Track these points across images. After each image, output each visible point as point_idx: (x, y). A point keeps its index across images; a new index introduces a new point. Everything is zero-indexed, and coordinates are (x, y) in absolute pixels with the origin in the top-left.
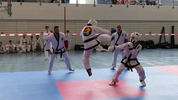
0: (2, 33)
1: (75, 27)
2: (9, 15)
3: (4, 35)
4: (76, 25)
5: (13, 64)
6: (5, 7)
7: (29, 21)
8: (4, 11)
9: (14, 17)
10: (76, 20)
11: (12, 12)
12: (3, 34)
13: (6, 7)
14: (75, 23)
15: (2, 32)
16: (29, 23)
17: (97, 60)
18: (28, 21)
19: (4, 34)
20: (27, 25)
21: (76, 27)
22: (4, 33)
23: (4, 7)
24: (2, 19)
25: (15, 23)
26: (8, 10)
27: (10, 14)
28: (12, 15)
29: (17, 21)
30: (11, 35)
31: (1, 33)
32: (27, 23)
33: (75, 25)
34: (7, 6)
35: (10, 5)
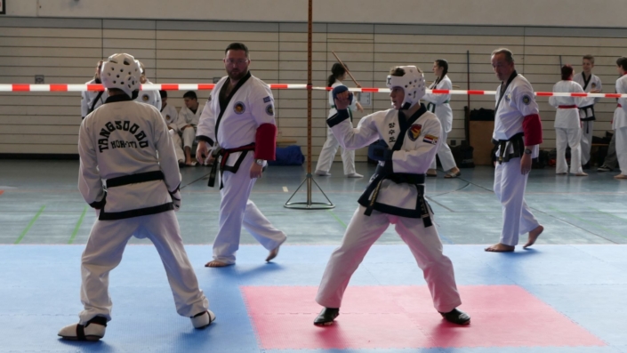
0: (39, 80)
1: (370, 57)
3: (45, 87)
4: (379, 48)
5: (79, 216)
7: (159, 23)
9: (90, 5)
10: (374, 24)
12: (44, 83)
14: (371, 36)
15: (40, 72)
16: (161, 35)
17: (452, 211)
18: (152, 25)
19: (47, 83)
20: (152, 44)
21: (378, 57)
22: (46, 79)
24: (41, 14)
25: (98, 33)
29: (106, 24)
30: (72, 87)
31: (33, 79)
32: (150, 34)
33: (370, 48)
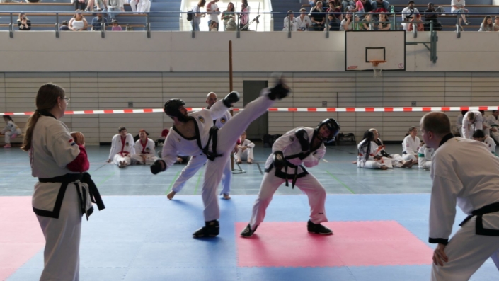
0: (414, 104)
2: (431, 62)
6: (424, 43)
8: (420, 52)
9: (440, 66)
11: (438, 54)
13: (427, 44)
15: (413, 100)
19: (420, 106)
22: (418, 104)
23: (422, 44)
24: (417, 70)
25: (443, 79)
26: (430, 50)
27: (434, 58)
28: (437, 61)
31: (411, 103)
34: (430, 41)
35: (434, 39)
